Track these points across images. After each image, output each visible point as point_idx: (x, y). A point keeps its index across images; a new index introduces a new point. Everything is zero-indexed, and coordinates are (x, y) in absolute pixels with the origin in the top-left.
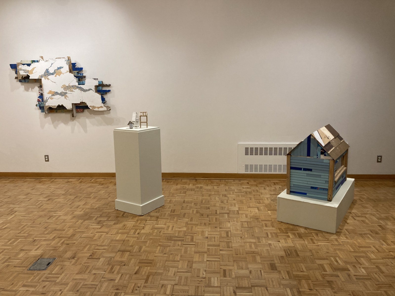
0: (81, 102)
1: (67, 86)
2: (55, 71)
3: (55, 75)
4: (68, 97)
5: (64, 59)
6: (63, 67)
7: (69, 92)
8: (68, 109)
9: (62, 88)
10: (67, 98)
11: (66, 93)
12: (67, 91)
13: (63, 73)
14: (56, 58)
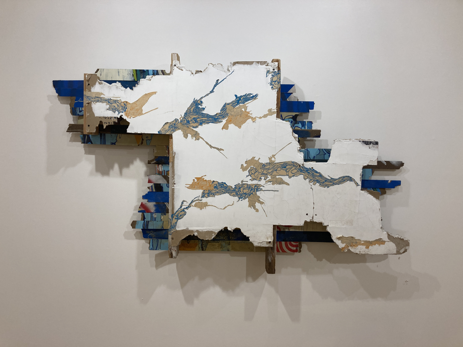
0: (308, 220)
1: (264, 166)
2: (224, 108)
3: (222, 124)
4: (262, 203)
5: (264, 66)
6: (256, 96)
7: (270, 186)
8: (256, 244)
9: (243, 168)
10: (257, 205)
11: (257, 188)
12: (263, 182)
13: (252, 118)
14: (235, 63)
